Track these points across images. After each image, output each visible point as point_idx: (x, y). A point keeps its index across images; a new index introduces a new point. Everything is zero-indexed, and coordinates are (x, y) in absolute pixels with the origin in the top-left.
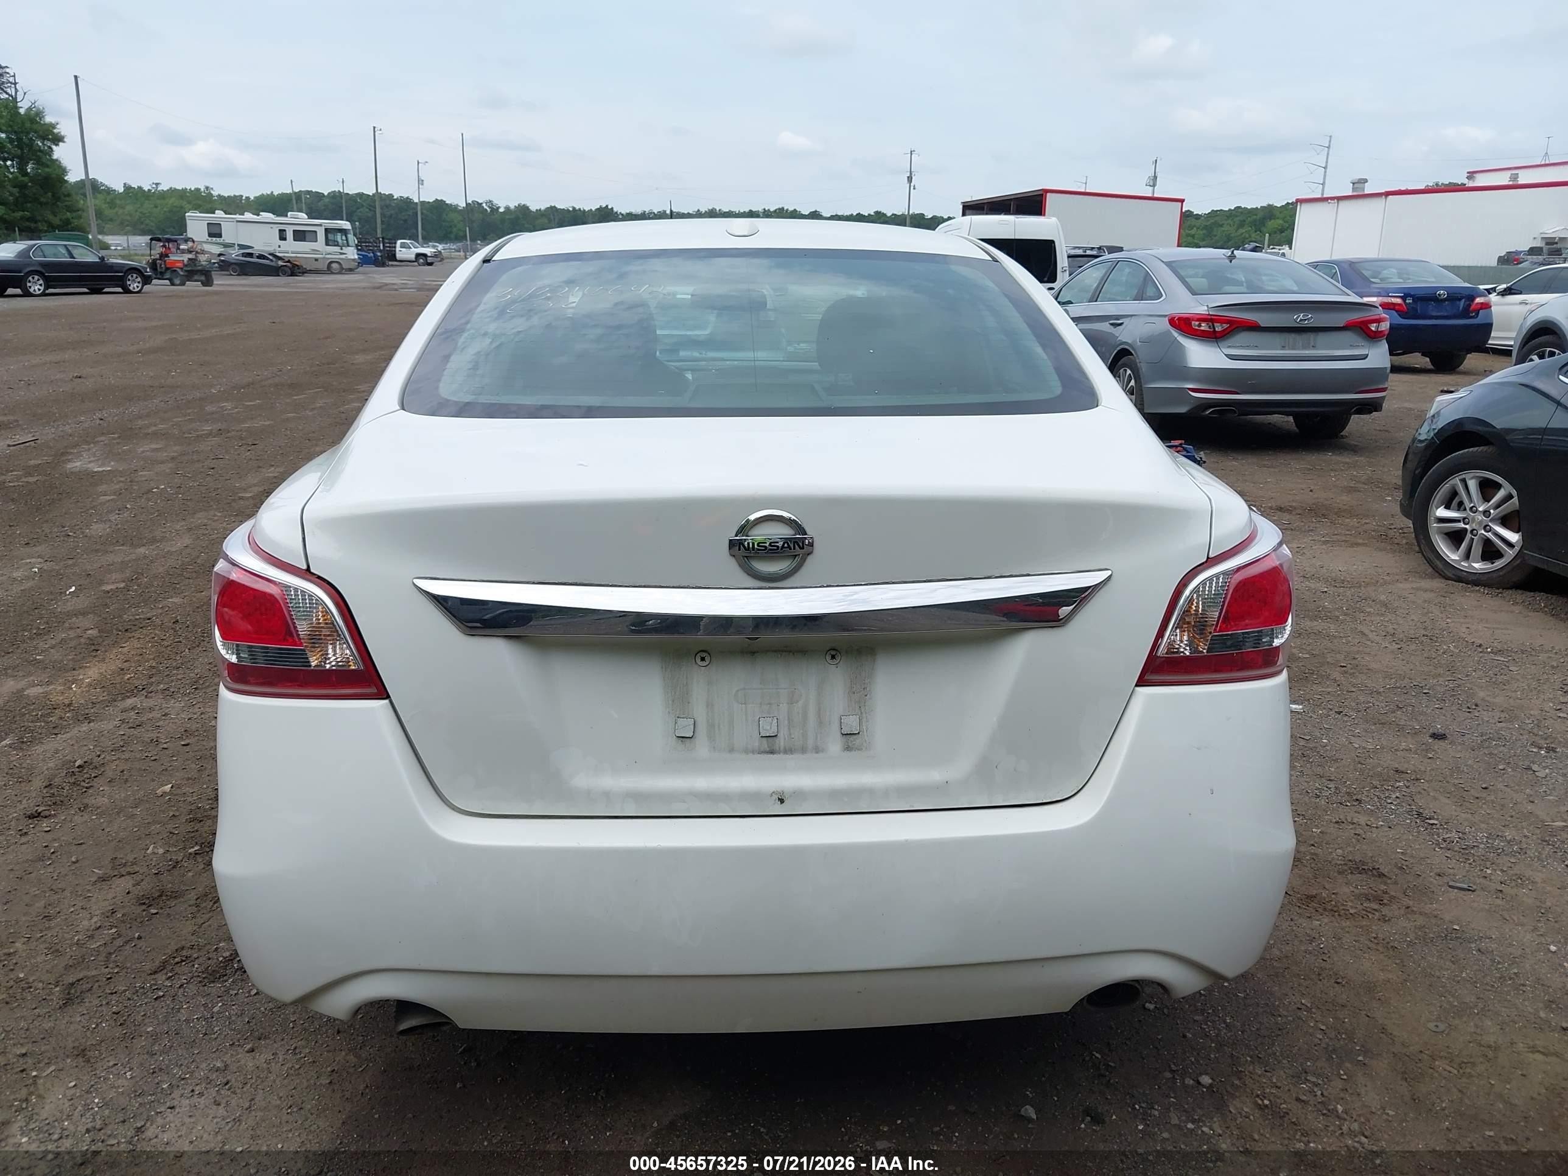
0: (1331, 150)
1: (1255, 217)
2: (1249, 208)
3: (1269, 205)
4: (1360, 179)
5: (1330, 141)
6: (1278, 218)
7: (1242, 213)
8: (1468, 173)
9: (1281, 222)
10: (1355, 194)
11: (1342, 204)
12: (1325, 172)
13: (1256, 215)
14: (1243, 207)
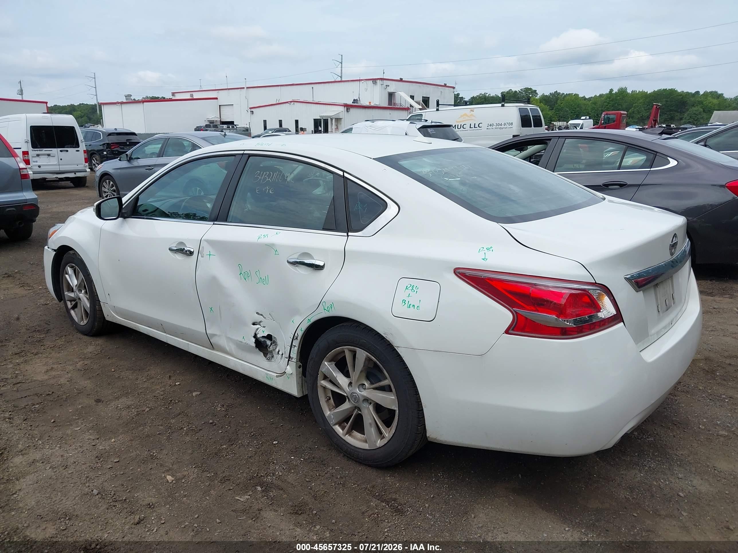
0: (96, 79)
1: (66, 110)
2: (61, 106)
3: (71, 105)
4: (128, 95)
5: (95, 75)
6: (78, 111)
7: (58, 108)
8: (172, 93)
9: (80, 113)
10: (127, 101)
11: (123, 106)
12: (96, 90)
13: (66, 109)
14: (58, 105)
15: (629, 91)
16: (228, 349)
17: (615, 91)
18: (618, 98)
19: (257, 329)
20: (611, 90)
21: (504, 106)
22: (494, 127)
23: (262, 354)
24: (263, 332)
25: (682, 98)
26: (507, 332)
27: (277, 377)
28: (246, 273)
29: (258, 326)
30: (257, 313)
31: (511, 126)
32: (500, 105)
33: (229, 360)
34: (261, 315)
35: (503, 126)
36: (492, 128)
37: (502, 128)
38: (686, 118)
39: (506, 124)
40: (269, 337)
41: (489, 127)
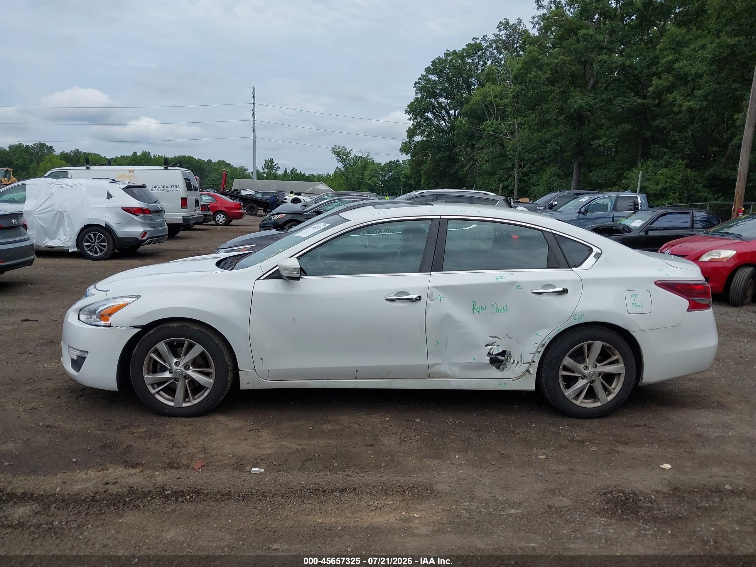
15: (152, 155)
16: (450, 373)
17: (139, 154)
18: (143, 161)
19: (491, 349)
20: (135, 153)
21: (167, 169)
22: (159, 189)
23: (494, 367)
24: (497, 350)
25: (200, 165)
26: (688, 310)
27: (513, 381)
28: (480, 307)
29: (490, 347)
30: (490, 336)
31: (177, 189)
32: (163, 168)
33: (450, 382)
34: (495, 337)
35: (169, 189)
36: (158, 190)
37: (169, 191)
38: (207, 183)
39: (172, 187)
40: (503, 353)
41: (154, 189)
